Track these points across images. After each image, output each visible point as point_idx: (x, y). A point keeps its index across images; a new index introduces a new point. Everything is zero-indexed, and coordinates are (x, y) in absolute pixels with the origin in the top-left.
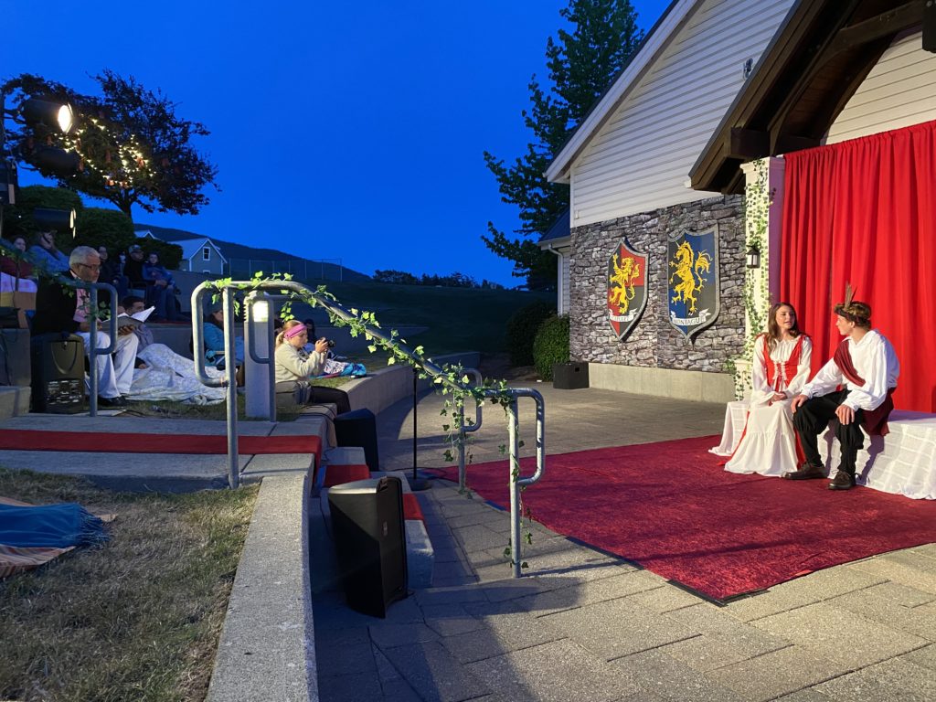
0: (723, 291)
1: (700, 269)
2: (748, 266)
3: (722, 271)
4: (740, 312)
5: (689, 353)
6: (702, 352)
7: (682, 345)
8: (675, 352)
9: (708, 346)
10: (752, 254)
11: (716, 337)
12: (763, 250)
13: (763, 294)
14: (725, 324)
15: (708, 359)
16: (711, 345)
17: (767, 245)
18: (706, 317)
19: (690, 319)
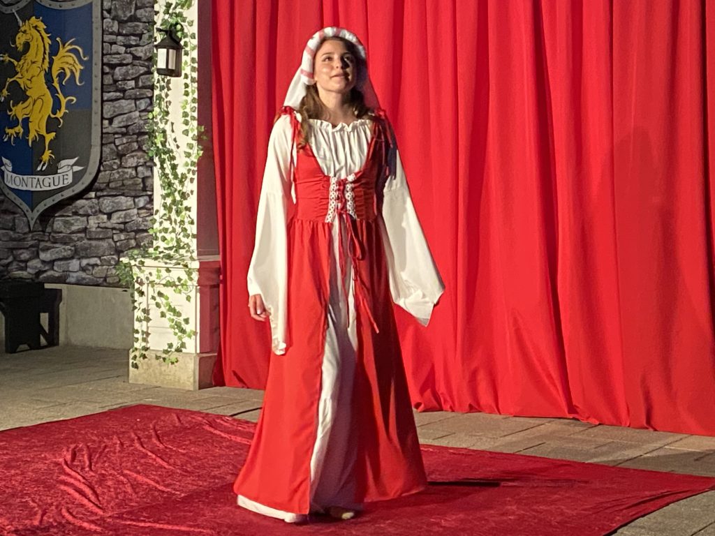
0: (111, 121)
1: (62, 75)
2: (160, 71)
3: (108, 80)
4: (144, 165)
5: (40, 247)
6: (65, 244)
7: (27, 230)
8: (11, 245)
9: (79, 231)
10: (168, 47)
11: (95, 214)
12: (187, 39)
13: (187, 127)
14: (113, 189)
15: (79, 259)
16: (85, 230)
17: (196, 31)
18: (74, 173)
19: (41, 178)
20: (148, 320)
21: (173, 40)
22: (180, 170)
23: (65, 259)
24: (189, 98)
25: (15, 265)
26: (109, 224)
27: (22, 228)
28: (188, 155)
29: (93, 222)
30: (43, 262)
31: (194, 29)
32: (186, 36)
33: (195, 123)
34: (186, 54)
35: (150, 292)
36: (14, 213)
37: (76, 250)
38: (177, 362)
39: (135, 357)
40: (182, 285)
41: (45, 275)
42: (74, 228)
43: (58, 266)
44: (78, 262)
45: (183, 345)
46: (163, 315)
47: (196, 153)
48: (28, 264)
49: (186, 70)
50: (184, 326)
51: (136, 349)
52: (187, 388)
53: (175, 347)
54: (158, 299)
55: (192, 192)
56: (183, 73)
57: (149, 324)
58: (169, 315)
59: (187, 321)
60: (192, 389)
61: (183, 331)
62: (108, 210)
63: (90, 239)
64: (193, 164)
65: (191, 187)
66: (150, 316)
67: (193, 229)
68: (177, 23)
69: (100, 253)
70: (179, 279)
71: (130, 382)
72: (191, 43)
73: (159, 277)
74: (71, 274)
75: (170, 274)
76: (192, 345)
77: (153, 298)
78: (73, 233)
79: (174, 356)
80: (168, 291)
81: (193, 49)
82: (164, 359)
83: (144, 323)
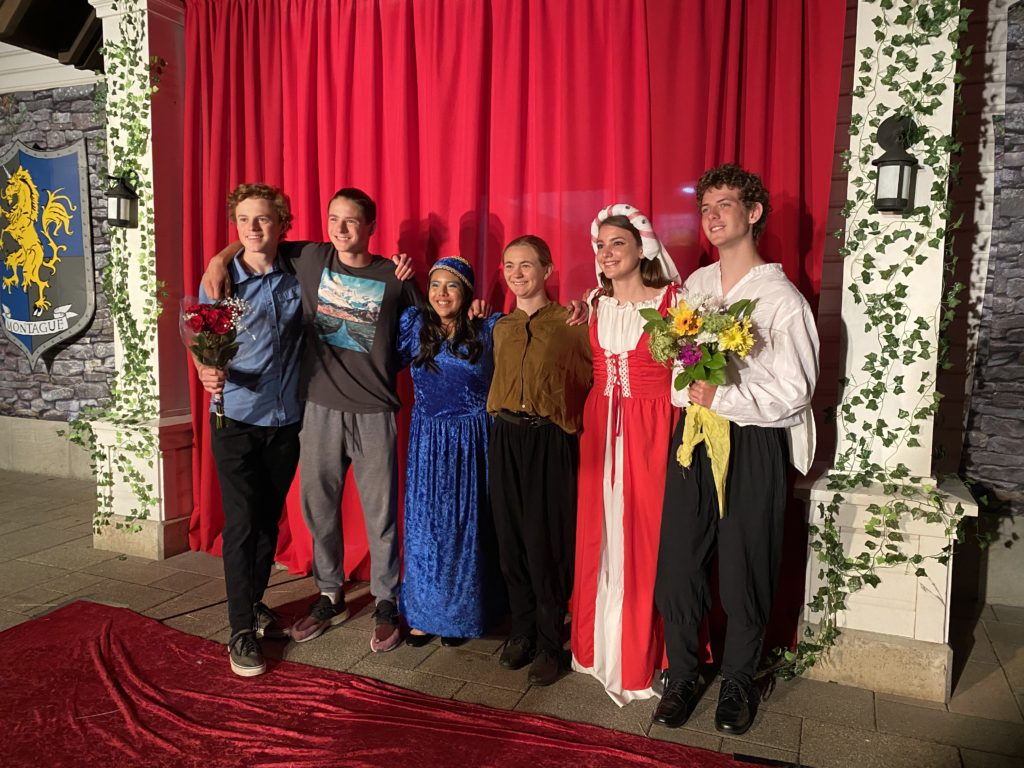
1: (52, 226)
5: (42, 387)
6: (65, 385)
7: (29, 372)
8: (15, 385)
9: (77, 374)
10: (119, 196)
11: (90, 358)
12: (142, 189)
13: (145, 282)
14: (105, 335)
15: (78, 400)
16: (82, 373)
17: (151, 180)
18: (68, 320)
19: (38, 323)
20: (111, 484)
21: (126, 189)
22: (140, 327)
23: (64, 399)
24: (147, 251)
25: (19, 404)
26: (102, 369)
27: (25, 370)
28: (148, 312)
29: (89, 366)
30: (46, 401)
31: (149, 178)
32: (141, 185)
33: (154, 278)
34: (142, 204)
35: (113, 455)
36: (17, 356)
37: (75, 391)
38: (141, 529)
39: (97, 523)
40: (144, 450)
41: (48, 413)
42: (72, 371)
43: (60, 406)
44: (78, 403)
45: (147, 513)
46: (126, 479)
47: (156, 310)
48: (32, 403)
49: (143, 221)
50: (147, 493)
51: (100, 513)
52: (152, 558)
53: (139, 513)
54: (121, 463)
55: (152, 350)
56: (140, 224)
57: (113, 488)
58: (132, 480)
59: (150, 488)
60: (157, 559)
61: (146, 498)
62: (101, 355)
63: (87, 382)
64: (152, 321)
65: (152, 344)
66: (114, 480)
67: (155, 390)
68: (131, 171)
69: (97, 394)
70: (141, 444)
71: (95, 547)
72: (147, 193)
73: (119, 440)
74: (72, 414)
75: (131, 438)
76: (157, 513)
77: (115, 461)
78: (71, 375)
79: (136, 525)
80: (129, 455)
81: (149, 198)
82: (128, 526)
83: (108, 487)
